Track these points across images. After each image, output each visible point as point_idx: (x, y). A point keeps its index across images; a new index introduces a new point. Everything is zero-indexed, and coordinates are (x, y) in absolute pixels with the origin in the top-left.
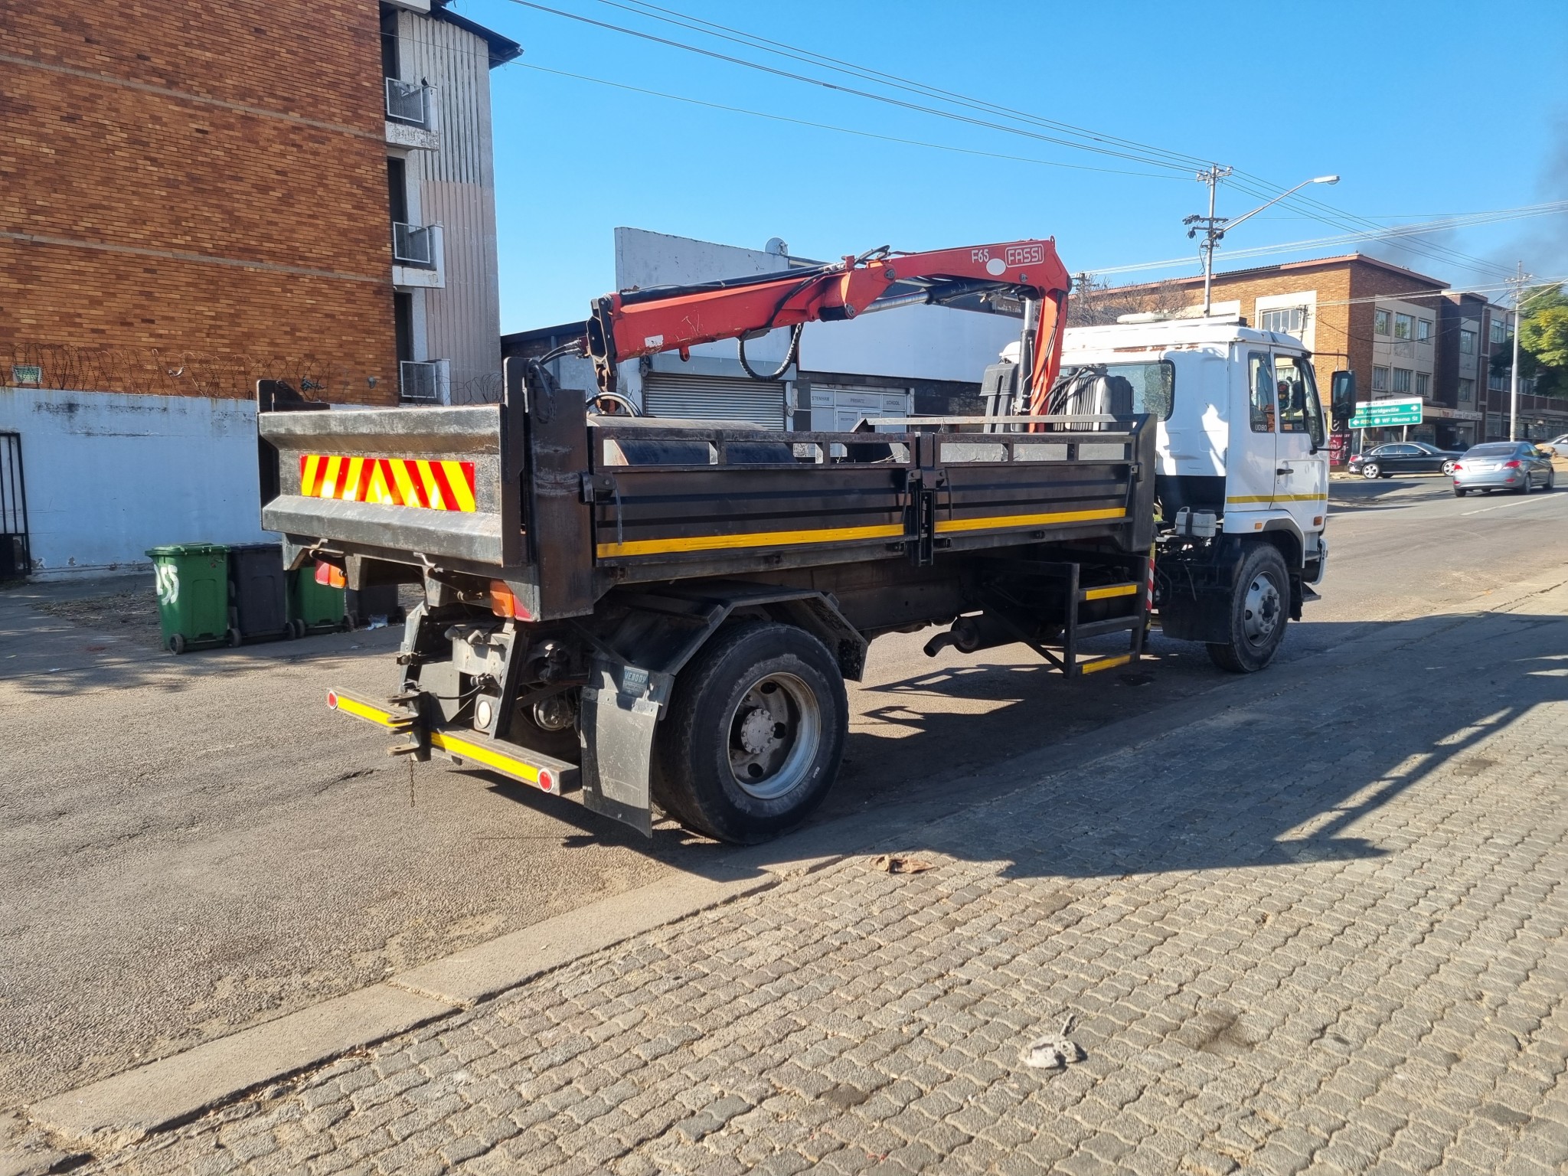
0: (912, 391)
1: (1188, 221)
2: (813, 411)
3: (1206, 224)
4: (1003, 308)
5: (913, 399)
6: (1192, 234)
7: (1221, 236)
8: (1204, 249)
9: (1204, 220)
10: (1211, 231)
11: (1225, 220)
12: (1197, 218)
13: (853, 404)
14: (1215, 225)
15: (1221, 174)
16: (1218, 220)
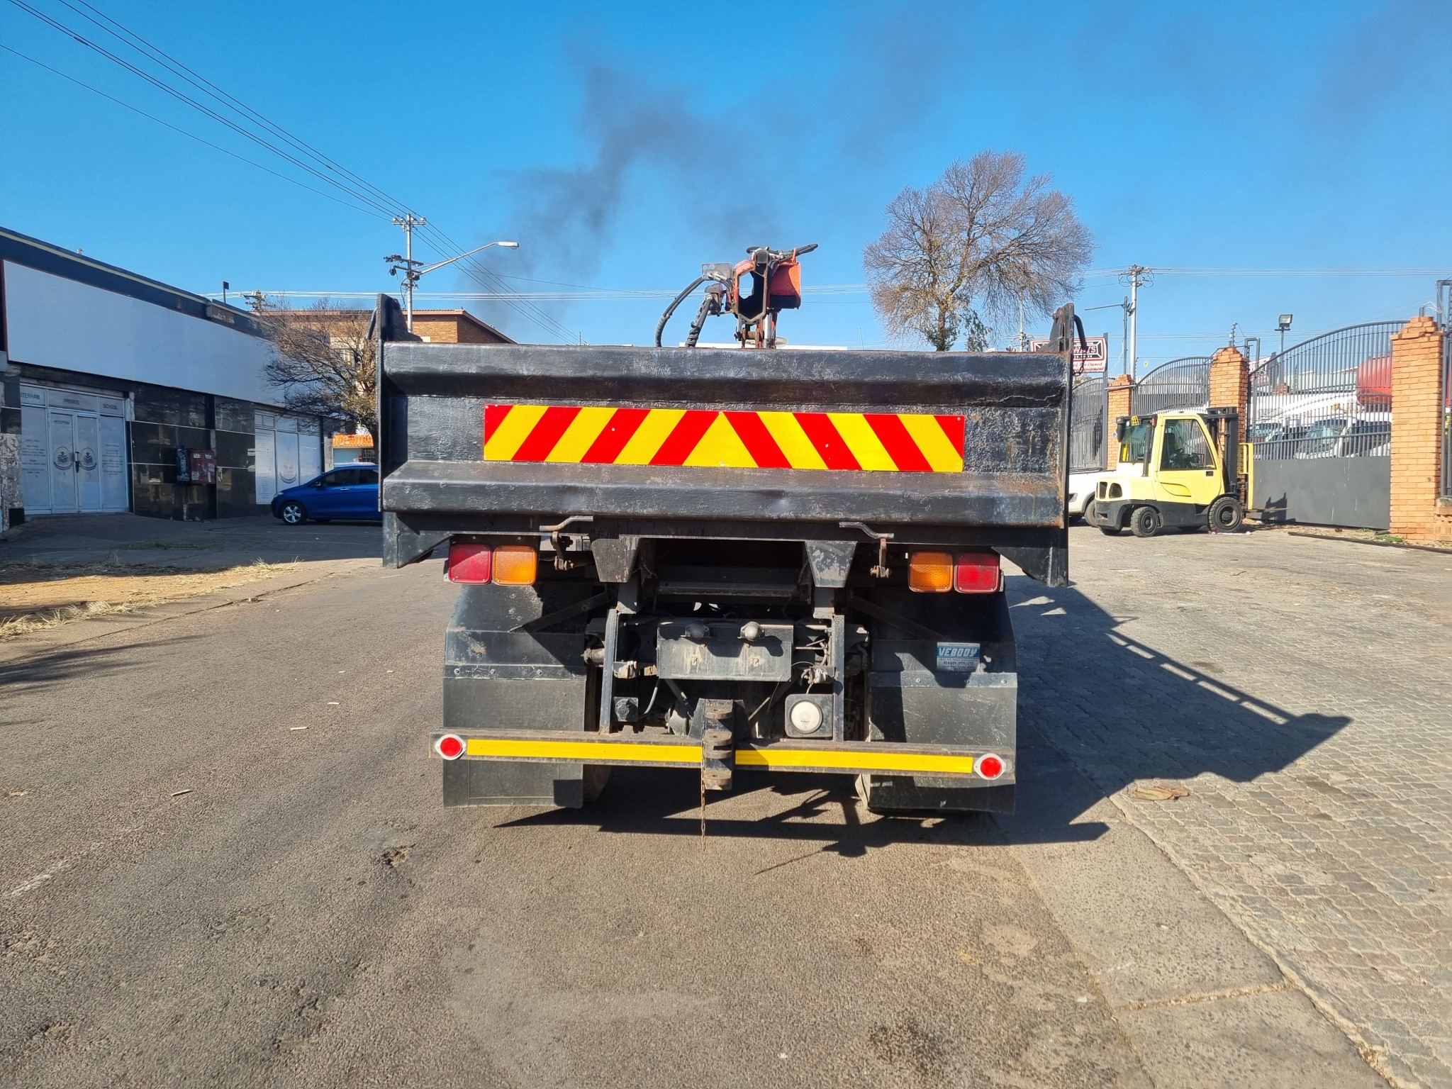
0: (132, 395)
1: (389, 259)
2: (22, 409)
3: (405, 265)
4: (218, 317)
5: (132, 403)
6: (393, 272)
7: (417, 278)
8: (403, 287)
9: (403, 260)
10: (410, 274)
11: (421, 264)
12: (398, 258)
13: (67, 404)
14: (413, 268)
15: (415, 223)
16: (415, 263)
